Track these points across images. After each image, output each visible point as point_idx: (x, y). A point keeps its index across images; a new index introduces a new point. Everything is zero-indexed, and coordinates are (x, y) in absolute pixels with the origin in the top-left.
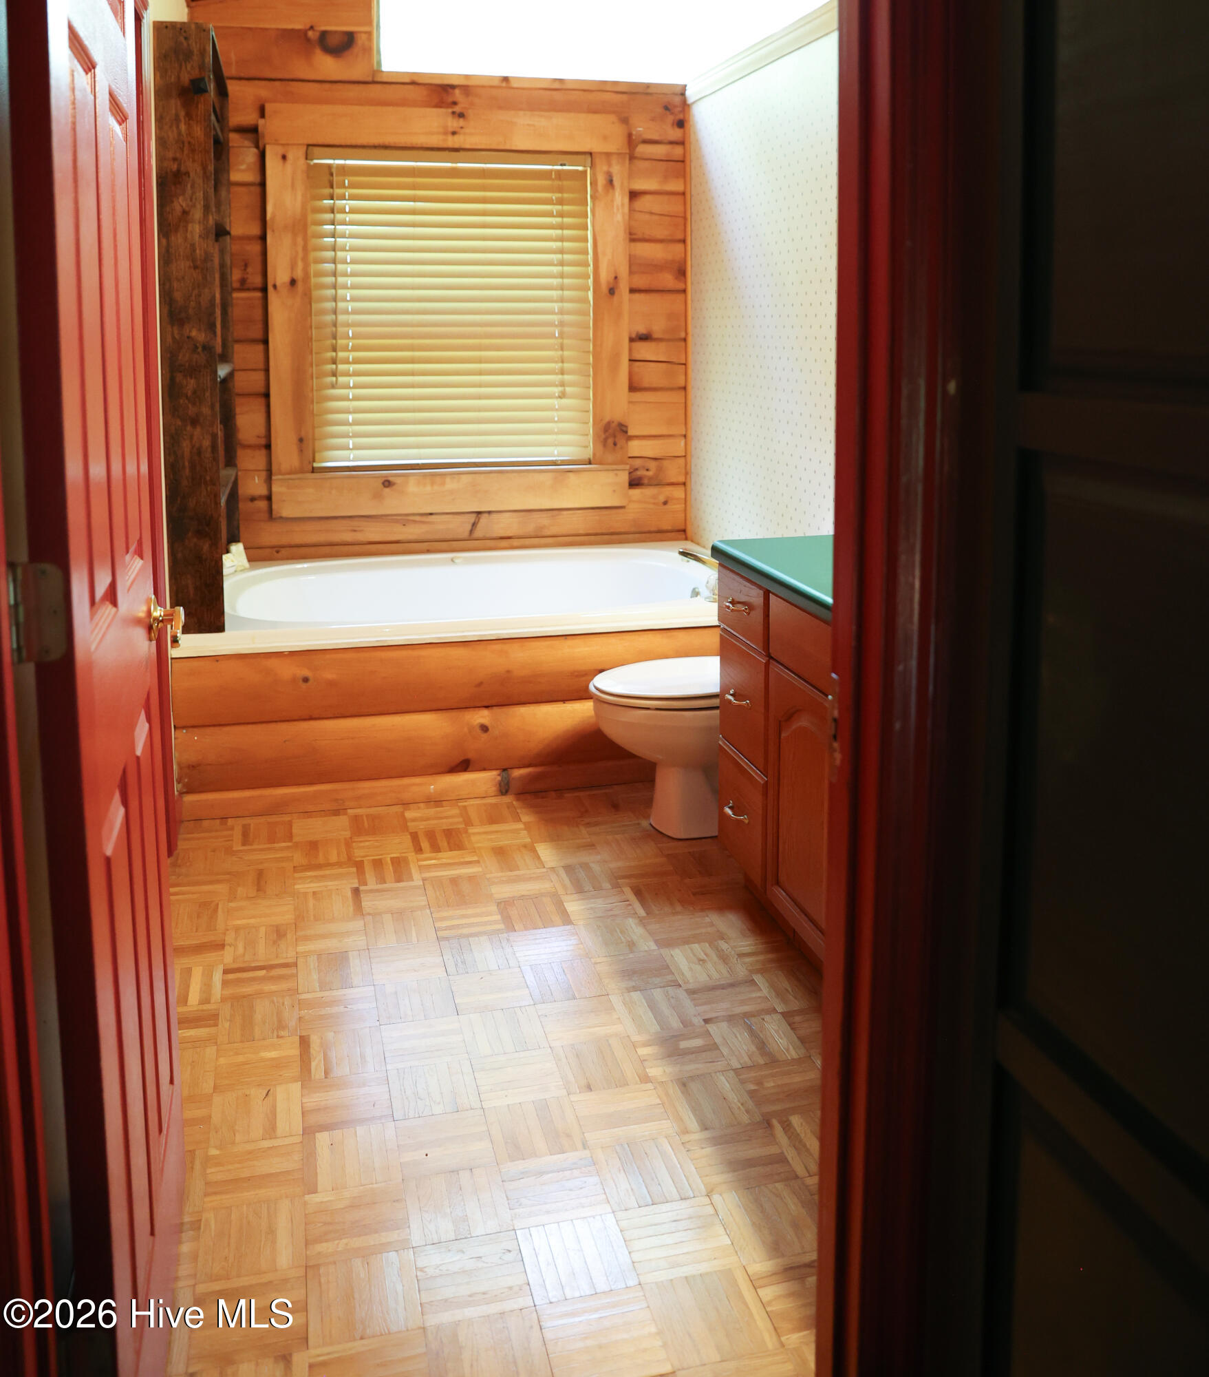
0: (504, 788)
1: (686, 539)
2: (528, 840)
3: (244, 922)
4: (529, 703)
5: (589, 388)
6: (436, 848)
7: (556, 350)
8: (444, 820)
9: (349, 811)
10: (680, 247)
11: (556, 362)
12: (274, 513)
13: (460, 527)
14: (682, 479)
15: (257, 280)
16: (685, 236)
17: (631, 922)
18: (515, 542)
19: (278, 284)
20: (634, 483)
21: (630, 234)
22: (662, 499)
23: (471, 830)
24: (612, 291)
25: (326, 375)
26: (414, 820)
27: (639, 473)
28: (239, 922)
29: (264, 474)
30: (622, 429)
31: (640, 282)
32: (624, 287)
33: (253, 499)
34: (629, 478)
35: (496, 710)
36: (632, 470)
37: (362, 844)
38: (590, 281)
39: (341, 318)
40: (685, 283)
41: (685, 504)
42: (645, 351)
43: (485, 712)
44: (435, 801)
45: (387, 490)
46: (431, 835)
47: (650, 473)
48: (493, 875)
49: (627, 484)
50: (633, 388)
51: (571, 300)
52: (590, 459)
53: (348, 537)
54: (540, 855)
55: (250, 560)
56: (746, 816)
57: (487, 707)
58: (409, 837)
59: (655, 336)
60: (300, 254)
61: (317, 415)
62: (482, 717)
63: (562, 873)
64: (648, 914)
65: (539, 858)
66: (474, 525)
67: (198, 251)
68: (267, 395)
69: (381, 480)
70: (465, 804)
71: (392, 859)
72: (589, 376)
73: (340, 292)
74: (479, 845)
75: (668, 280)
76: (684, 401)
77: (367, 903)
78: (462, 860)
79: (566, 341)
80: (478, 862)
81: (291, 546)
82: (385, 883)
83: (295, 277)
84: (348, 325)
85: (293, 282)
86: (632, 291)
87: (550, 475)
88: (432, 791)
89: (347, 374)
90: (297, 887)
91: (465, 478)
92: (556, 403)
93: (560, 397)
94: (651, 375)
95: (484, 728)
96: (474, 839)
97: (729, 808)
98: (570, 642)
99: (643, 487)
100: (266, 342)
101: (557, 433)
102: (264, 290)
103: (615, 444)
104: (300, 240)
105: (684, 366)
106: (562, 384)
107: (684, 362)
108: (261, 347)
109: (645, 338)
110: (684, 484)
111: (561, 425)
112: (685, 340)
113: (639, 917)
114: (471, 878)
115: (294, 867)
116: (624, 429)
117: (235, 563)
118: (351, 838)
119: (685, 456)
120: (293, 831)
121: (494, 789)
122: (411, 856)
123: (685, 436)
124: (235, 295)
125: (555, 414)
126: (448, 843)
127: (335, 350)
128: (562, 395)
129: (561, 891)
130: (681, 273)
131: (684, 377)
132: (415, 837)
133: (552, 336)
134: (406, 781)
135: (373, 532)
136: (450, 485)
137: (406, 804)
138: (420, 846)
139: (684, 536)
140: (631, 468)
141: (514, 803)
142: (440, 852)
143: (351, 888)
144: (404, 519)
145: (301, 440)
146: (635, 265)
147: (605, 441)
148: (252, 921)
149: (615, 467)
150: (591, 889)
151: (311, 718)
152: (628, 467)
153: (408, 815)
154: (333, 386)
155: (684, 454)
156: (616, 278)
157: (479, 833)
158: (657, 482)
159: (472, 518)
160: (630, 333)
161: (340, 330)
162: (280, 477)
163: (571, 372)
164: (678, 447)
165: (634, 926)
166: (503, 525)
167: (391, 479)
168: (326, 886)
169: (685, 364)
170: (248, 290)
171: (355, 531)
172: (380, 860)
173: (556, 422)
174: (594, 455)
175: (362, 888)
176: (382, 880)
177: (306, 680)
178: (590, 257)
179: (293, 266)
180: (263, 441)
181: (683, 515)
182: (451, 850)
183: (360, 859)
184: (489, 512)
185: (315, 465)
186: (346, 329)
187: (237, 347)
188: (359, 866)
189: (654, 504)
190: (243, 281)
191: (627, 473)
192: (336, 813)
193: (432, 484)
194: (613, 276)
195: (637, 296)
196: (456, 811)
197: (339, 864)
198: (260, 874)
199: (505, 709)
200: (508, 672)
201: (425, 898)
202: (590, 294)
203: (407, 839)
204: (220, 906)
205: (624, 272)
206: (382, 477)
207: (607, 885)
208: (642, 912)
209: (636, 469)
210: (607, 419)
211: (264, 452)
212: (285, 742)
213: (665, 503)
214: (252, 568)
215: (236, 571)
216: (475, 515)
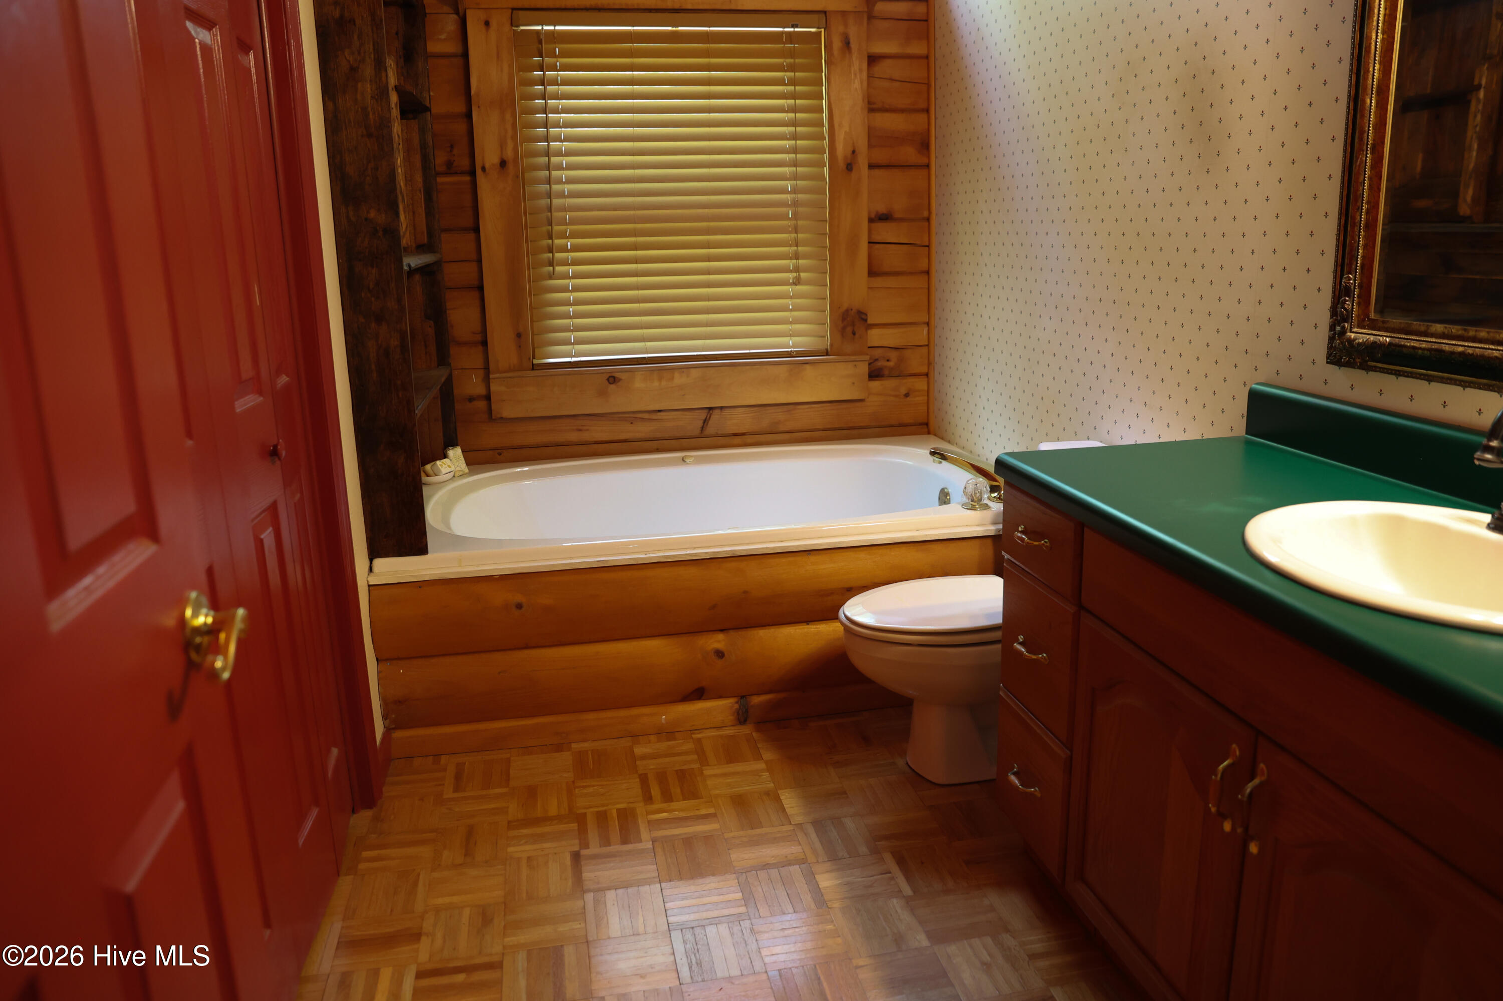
0: (742, 717)
1: (929, 433)
2: (771, 785)
3: (447, 900)
4: (769, 625)
5: (826, 273)
6: (668, 797)
7: (790, 232)
8: (677, 758)
9: (574, 745)
10: (923, 117)
11: (791, 246)
12: (493, 413)
13: (692, 424)
14: (924, 369)
15: (465, 163)
16: (929, 105)
17: (896, 904)
18: (749, 439)
19: (487, 166)
20: (875, 374)
21: (869, 103)
22: (903, 391)
23: (708, 771)
24: (849, 167)
25: (543, 265)
26: (644, 757)
27: (879, 364)
28: (440, 901)
29: (481, 373)
30: (862, 316)
31: (881, 156)
32: (862, 162)
33: (471, 399)
34: (869, 369)
35: (732, 633)
36: (872, 361)
37: (585, 791)
38: (826, 156)
39: (557, 202)
40: (929, 157)
41: (928, 396)
42: (886, 232)
43: (721, 636)
44: (667, 733)
45: (612, 386)
46: (662, 778)
47: (891, 364)
48: (732, 834)
49: (867, 376)
50: (872, 273)
51: (804, 178)
52: (827, 350)
53: (573, 437)
54: (785, 806)
55: (468, 464)
56: (1037, 789)
57: (722, 630)
58: (638, 780)
59: (897, 215)
60: (510, 133)
61: (534, 308)
62: (717, 641)
63: (811, 830)
64: (914, 892)
65: (784, 810)
66: (705, 421)
67: (371, 116)
68: (481, 288)
69: (607, 376)
70: (699, 736)
71: (618, 810)
72: (826, 260)
73: (555, 173)
74: (717, 792)
75: (909, 153)
76: (927, 287)
77: (590, 874)
78: (697, 813)
79: (800, 223)
80: (714, 815)
81: (513, 448)
82: (610, 845)
83: (505, 159)
84: (564, 209)
85: (503, 164)
86: (871, 166)
87: (785, 368)
88: (663, 721)
89: (565, 263)
90: (510, 849)
91: (695, 373)
92: (789, 289)
93: (794, 284)
94: (893, 258)
95: (720, 654)
96: (709, 782)
97: (1014, 774)
98: (813, 558)
99: (882, 378)
100: (476, 230)
101: (791, 323)
102: (473, 173)
103: (854, 334)
104: (508, 116)
105: (927, 248)
106: (797, 269)
107: (927, 244)
108: (472, 236)
109: (885, 217)
110: (927, 375)
111: (796, 313)
112: (928, 220)
113: (904, 897)
114: (708, 838)
115: (509, 822)
116: (863, 317)
117: (453, 469)
118: (573, 782)
119: (928, 345)
120: (511, 772)
121: (731, 718)
122: (640, 808)
123: (928, 324)
124: (440, 180)
125: (789, 301)
126: (682, 790)
127: (551, 237)
128: (797, 282)
129: (811, 858)
130: (924, 146)
131: (927, 261)
132: (644, 780)
133: (785, 217)
134: (635, 711)
135: (599, 432)
136: (679, 379)
137: (635, 736)
138: (650, 793)
139: (926, 430)
140: (870, 358)
141: (754, 734)
142: (673, 801)
143: (570, 852)
144: (632, 417)
145: (519, 335)
146: (875, 137)
147: (844, 328)
148: (455, 899)
149: (853, 358)
150: (846, 855)
151: (527, 647)
152: (867, 358)
153: (639, 750)
154: (551, 276)
155: (927, 344)
156: (854, 152)
157: (715, 776)
158: (899, 373)
159: (703, 415)
160: (869, 213)
161: (556, 215)
162: (497, 375)
163: (805, 256)
164: (920, 335)
165: (899, 911)
166: (736, 421)
167: (617, 375)
168: (542, 850)
169: (928, 246)
170: (456, 173)
171: (580, 430)
172: (605, 812)
173: (791, 310)
174: (831, 345)
175: (584, 852)
176: (606, 841)
177: (519, 606)
178: (826, 129)
179: (502, 146)
180: (479, 338)
181: (926, 408)
182: (684, 800)
183: (583, 811)
184: (721, 408)
185: (535, 361)
186: (562, 214)
187: (444, 236)
188: (581, 820)
189: (896, 396)
190: (449, 164)
191: (867, 363)
192: (559, 748)
193: (660, 379)
194: (850, 149)
195: (877, 172)
196: (689, 746)
197: (559, 818)
198: (470, 832)
199: (743, 633)
200: (745, 592)
201: (654, 867)
202: (826, 170)
203: (635, 783)
204: (421, 877)
205: (862, 145)
206: (606, 373)
207: (863, 849)
208: (907, 890)
209: (876, 360)
210: (845, 306)
211: (480, 348)
212: (499, 673)
213: (907, 395)
214: (472, 473)
215: (454, 476)
216: (706, 411)
